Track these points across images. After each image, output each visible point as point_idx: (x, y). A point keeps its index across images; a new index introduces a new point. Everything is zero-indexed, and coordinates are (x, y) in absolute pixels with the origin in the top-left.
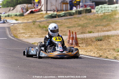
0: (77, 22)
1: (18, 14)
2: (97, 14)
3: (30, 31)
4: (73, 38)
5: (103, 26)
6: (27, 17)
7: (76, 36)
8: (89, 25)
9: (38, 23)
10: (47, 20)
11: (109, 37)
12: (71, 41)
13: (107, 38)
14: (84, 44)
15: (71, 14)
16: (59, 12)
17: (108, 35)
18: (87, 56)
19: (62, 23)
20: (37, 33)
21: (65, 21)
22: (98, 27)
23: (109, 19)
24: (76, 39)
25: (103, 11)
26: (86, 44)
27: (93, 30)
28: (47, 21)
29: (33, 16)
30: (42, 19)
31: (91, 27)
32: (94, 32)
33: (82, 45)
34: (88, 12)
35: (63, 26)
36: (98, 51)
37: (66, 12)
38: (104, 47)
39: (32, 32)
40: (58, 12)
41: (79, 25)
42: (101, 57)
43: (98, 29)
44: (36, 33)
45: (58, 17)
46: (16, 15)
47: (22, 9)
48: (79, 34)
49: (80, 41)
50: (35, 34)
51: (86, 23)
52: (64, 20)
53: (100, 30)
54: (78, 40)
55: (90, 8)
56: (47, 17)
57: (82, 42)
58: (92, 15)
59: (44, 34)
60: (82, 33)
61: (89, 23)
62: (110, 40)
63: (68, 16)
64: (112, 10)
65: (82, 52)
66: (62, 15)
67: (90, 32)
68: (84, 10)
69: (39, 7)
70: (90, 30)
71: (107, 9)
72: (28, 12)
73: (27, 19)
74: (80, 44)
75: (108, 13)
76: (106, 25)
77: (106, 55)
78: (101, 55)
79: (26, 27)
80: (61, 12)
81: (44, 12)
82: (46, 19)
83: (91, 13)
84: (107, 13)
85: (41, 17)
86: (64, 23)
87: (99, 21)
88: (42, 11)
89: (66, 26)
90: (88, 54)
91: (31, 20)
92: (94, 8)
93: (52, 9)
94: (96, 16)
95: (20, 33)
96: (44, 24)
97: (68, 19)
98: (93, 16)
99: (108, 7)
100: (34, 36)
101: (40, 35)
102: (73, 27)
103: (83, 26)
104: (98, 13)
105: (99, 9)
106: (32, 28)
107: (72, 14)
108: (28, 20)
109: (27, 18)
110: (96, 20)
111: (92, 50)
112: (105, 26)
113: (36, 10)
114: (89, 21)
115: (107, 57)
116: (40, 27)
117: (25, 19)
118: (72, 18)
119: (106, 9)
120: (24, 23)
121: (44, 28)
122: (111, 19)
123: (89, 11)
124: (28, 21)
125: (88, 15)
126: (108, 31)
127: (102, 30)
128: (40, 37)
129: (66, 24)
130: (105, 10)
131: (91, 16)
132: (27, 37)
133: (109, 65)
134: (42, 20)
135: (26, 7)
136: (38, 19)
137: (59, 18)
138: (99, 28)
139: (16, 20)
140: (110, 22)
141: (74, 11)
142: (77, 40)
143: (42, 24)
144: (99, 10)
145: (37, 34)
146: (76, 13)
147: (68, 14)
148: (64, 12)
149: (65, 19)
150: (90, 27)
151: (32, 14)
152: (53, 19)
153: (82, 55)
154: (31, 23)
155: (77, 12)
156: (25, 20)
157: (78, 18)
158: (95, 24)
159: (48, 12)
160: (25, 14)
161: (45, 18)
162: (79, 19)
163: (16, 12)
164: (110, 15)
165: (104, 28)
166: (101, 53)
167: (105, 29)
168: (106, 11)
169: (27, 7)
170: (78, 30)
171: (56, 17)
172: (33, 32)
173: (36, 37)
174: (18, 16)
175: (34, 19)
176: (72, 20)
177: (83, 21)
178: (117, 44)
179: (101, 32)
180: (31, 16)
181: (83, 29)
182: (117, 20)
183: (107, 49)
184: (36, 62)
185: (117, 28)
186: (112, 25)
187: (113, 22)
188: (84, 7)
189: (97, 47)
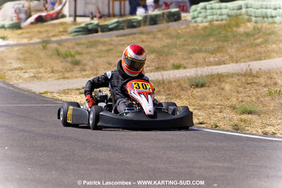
1: (7, 23)
2: (195, 24)
3: (35, 63)
5: (209, 52)
6: (28, 30)
8: (174, 50)
9: (55, 45)
10: (76, 37)
11: (220, 78)
13: (216, 81)
14: (162, 95)
15: (132, 25)
16: (106, 20)
17: (220, 73)
19: (111, 44)
20: (52, 68)
21: (119, 40)
22: (197, 54)
23: (221, 35)
25: (209, 18)
26: (168, 95)
27: (183, 62)
28: (74, 39)
29: (42, 30)
30: (63, 35)
31: (180, 54)
32: (186, 65)
33: (158, 97)
34: (173, 19)
35: (113, 51)
36: (196, 111)
37: (121, 19)
38: (209, 103)
39: (40, 68)
40: (103, 19)
41: (152, 51)
42: (203, 126)
43: (195, 60)
44: (49, 69)
45: (103, 31)
46: (3, 27)
47: (17, 11)
48: (151, 71)
50: (46, 72)
51: (168, 46)
52: (115, 39)
53: (200, 61)
55: (176, 10)
56: (75, 32)
57: (157, 89)
58: (183, 27)
59: (68, 72)
60: (158, 69)
61: (175, 46)
62: (223, 85)
63: (125, 27)
64: (228, 15)
66: (110, 27)
67: (177, 67)
68: (163, 14)
69: (57, 8)
70: (177, 62)
71: (218, 12)
72: (32, 19)
73: (28, 35)
75: (219, 22)
76: (214, 50)
77: (213, 121)
78: (201, 121)
80: (108, 19)
81: (69, 20)
82: (74, 36)
83: (180, 21)
84: (217, 21)
85: (60, 32)
86: (116, 46)
87: (198, 40)
88: (64, 16)
91: (39, 38)
92: (187, 11)
93: (87, 13)
94: (192, 29)
95: (12, 70)
96: (69, 48)
97: (125, 35)
98: (184, 28)
99: (220, 8)
100: (45, 75)
101: (58, 73)
103: (159, 53)
104: (196, 22)
105: (200, 13)
106: (40, 58)
107: (135, 24)
108: (31, 38)
109: (28, 33)
110: (191, 38)
112: (213, 52)
113: (51, 15)
114: (175, 40)
115: (217, 126)
116: (58, 55)
117: (24, 35)
118: (135, 34)
119: (214, 11)
120: (21, 45)
121: (67, 57)
122: (227, 37)
123: (176, 17)
124: (31, 42)
125: (174, 25)
126: (219, 63)
127: (206, 62)
128: (59, 79)
129: (120, 48)
130: (212, 14)
131: (180, 29)
132: (28, 78)
133: (220, 144)
134: (63, 37)
135: (26, 8)
136: (54, 36)
137: (104, 34)
138: (199, 57)
139: (3, 38)
140: (226, 44)
141: (140, 16)
143: (64, 46)
144: (200, 15)
145: (53, 72)
146: (145, 22)
147: (126, 24)
148: (115, 20)
149: (117, 36)
150: (176, 55)
151: (39, 24)
152: (90, 35)
154: (37, 46)
155: (148, 20)
156: (24, 38)
157: (148, 33)
158: (190, 48)
159: (79, 20)
161: (71, 33)
162: (151, 36)
163: (1, 19)
164: (225, 26)
165: (210, 57)
166: (202, 115)
167: (212, 59)
168: (215, 17)
169: (29, 8)
170: (149, 63)
171: (96, 31)
173: (49, 77)
174: (7, 30)
175: (44, 35)
176: (134, 38)
177: (161, 40)
178: (239, 95)
179: (202, 66)
180: (39, 27)
181: (159, 58)
182: (241, 38)
183: (216, 106)
184: (48, 137)
185: (241, 58)
186: (229, 51)
187: (232, 44)
188: (164, 7)
189: (193, 101)
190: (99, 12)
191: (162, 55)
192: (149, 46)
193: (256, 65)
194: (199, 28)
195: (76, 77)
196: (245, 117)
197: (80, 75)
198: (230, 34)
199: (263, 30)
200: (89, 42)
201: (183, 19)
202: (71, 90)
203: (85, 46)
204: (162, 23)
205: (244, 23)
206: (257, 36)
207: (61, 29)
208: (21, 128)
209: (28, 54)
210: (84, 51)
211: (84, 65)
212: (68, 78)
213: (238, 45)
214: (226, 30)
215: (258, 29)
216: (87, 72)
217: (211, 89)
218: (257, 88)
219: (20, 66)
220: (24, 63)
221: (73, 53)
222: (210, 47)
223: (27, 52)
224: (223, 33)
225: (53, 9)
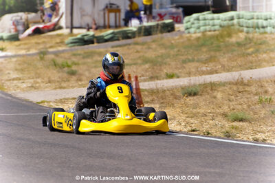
0: (141, 54)
1: (5, 35)
2: (188, 35)
3: (33, 74)
5: (202, 62)
6: (27, 41)
7: (137, 84)
8: (168, 60)
9: (52, 56)
10: (73, 48)
11: (213, 86)
13: (209, 89)
14: (156, 104)
15: (127, 36)
16: (101, 32)
17: (212, 81)
20: (49, 78)
22: (190, 64)
23: (214, 45)
24: (138, 91)
25: (202, 28)
26: (162, 103)
27: (176, 72)
28: (71, 50)
29: (40, 41)
30: (60, 46)
31: (173, 63)
32: (179, 75)
36: (188, 119)
37: (116, 30)
38: (202, 111)
39: (36, 78)
40: (98, 30)
41: (146, 61)
42: (195, 133)
43: (188, 70)
44: (46, 79)
45: (98, 42)
46: (1, 38)
47: (16, 23)
48: (145, 81)
49: (147, 96)
50: (43, 82)
51: (162, 56)
52: (111, 49)
53: (193, 70)
54: (142, 93)
55: (170, 21)
56: (72, 43)
57: (151, 98)
58: (177, 37)
59: (65, 81)
60: (152, 78)
61: (169, 56)
62: (215, 94)
63: (120, 38)
64: (221, 26)
66: (106, 38)
67: (171, 76)
68: (158, 25)
69: (54, 20)
70: (170, 71)
71: (211, 22)
72: (29, 31)
73: (26, 46)
74: (147, 102)
75: (212, 33)
77: (205, 128)
78: (194, 128)
80: (103, 30)
81: (65, 31)
82: (71, 47)
83: (174, 33)
84: (210, 31)
85: (57, 43)
87: (191, 51)
88: (60, 28)
91: (36, 49)
92: (180, 22)
93: (84, 25)
94: (185, 39)
95: (10, 80)
96: (65, 58)
97: (120, 46)
98: (178, 39)
99: (213, 19)
101: (55, 83)
102: (130, 65)
103: (153, 62)
105: (193, 23)
106: (38, 69)
107: (130, 35)
108: (28, 49)
109: (25, 44)
110: (184, 48)
111: (174, 117)
112: (206, 62)
113: (48, 27)
114: (168, 50)
115: (209, 134)
116: (55, 65)
117: (22, 46)
118: (129, 44)
119: (207, 21)
120: (19, 56)
121: (64, 67)
122: (219, 47)
123: (169, 29)
124: (28, 53)
125: (167, 36)
126: (211, 73)
127: (198, 71)
128: (55, 89)
130: (205, 25)
131: (174, 39)
132: (26, 88)
133: (212, 151)
134: (60, 49)
135: (23, 20)
136: (51, 47)
137: (100, 44)
138: (192, 66)
139: (2, 50)
140: (218, 54)
141: (135, 27)
142: (140, 96)
143: (61, 57)
144: (193, 26)
145: (50, 82)
146: (140, 33)
147: (121, 35)
148: (110, 31)
149: (113, 47)
150: (169, 64)
151: (37, 36)
152: (86, 46)
154: (35, 57)
155: (143, 31)
156: (22, 49)
157: (143, 44)
158: (183, 58)
159: (75, 31)
160: (21, 36)
161: (68, 44)
162: (146, 46)
164: (216, 37)
165: (203, 66)
166: (195, 123)
167: (204, 69)
168: (208, 28)
169: (27, 20)
170: (143, 73)
171: (93, 43)
172: (38, 77)
173: (47, 87)
174: (6, 41)
175: (41, 46)
176: (128, 48)
177: (155, 50)
178: (231, 103)
179: (195, 75)
180: (36, 39)
181: (153, 68)
182: (233, 48)
183: (208, 114)
184: (45, 144)
185: (233, 67)
186: (221, 60)
187: (224, 53)
188: (158, 18)
189: (186, 110)
190: (95, 24)
191: (156, 65)
192: (143, 56)
193: (247, 74)
194: (192, 39)
195: (73, 87)
196: (236, 124)
197: (77, 84)
198: (222, 44)
199: (255, 40)
200: (85, 53)
201: (176, 29)
202: (67, 99)
203: (81, 56)
204: (156, 34)
205: (236, 33)
206: (248, 46)
207: (58, 41)
208: (19, 136)
209: (26, 65)
210: (80, 62)
211: (81, 75)
212: (64, 88)
213: (230, 55)
214: (218, 40)
215: (250, 39)
216: (83, 82)
217: (204, 97)
218: (249, 96)
219: (18, 76)
220: (22, 73)
221: (69, 63)
222: (202, 57)
223: (25, 62)
224: (216, 43)
225: (50, 21)
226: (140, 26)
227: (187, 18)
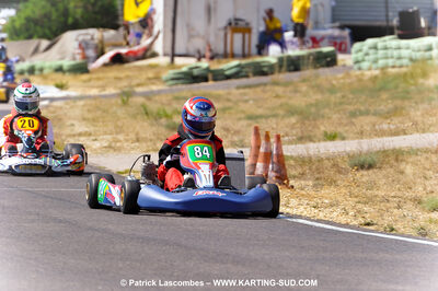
0: (283, 100)
1: (67, 63)
2: (358, 73)
3: (111, 127)
4: (268, 155)
5: (381, 115)
6: (101, 75)
7: (279, 148)
8: (327, 111)
9: (141, 100)
10: (175, 87)
11: (398, 155)
12: (260, 166)
13: (392, 160)
14: (309, 179)
15: (261, 71)
16: (219, 63)
17: (397, 147)
18: (319, 221)
19: (229, 100)
20: (137, 134)
21: (241, 94)
22: (361, 118)
23: (400, 90)
24: (281, 159)
25: (381, 63)
26: (317, 179)
27: (340, 130)
28: (171, 91)
29: (122, 75)
30: (153, 84)
31: (335, 116)
32: (345, 135)
33: (303, 182)
34: (324, 62)
35: (233, 111)
36: (359, 206)
37: (244, 62)
38: (381, 193)
39: (117, 133)
40: (215, 60)
41: (291, 112)
42: (371, 228)
43: (359, 128)
44: (132, 136)
45: (215, 79)
46: (59, 69)
47: (83, 45)
48: (290, 143)
49: (294, 168)
50: (127, 141)
51: (316, 105)
52: (235, 92)
53: (367, 128)
54: (286, 163)
55: (331, 49)
56: (173, 79)
57: (300, 170)
58: (340, 75)
60: (301, 139)
61: (328, 105)
62: (402, 166)
63: (250, 74)
64: (411, 60)
65: (302, 208)
66: (227, 73)
67: (332, 137)
68: (310, 54)
69: (145, 42)
70: (330, 129)
71: (396, 53)
72: (105, 58)
73: (100, 83)
74: (294, 177)
75: (397, 70)
76: (388, 113)
77: (387, 220)
78: (369, 220)
79: (98, 111)
80: (224, 60)
81: (163, 60)
82: (171, 85)
83: (335, 67)
84: (393, 67)
85: (149, 79)
86: (236, 103)
87: (364, 97)
88: (154, 55)
89: (243, 112)
90: (321, 214)
91: (115, 88)
92: (345, 51)
93: (192, 51)
94: (354, 79)
95: (74, 135)
96: (163, 104)
97: (249, 87)
98: (343, 78)
99: (399, 48)
101: (146, 142)
102: (267, 117)
103: (305, 116)
105: (367, 54)
107: (265, 69)
108: (103, 88)
109: (98, 79)
110: (352, 92)
111: (338, 202)
112: (388, 115)
113: (135, 53)
114: (327, 95)
115: (393, 230)
116: (147, 113)
117: (92, 83)
118: (265, 84)
119: (389, 52)
120: (90, 97)
121: (161, 118)
122: (408, 93)
123: (329, 59)
124: (103, 93)
125: (325, 72)
126: (396, 133)
127: (375, 130)
128: (147, 151)
129: (243, 106)
130: (387, 58)
131: (336, 79)
132: (100, 148)
133: (398, 257)
134: (154, 88)
135: (96, 41)
136: (138, 85)
137: (218, 83)
138: (364, 122)
139: (61, 87)
140: (406, 103)
141: (273, 57)
142: (284, 165)
143: (156, 102)
144: (367, 58)
145: (138, 140)
146: (281, 66)
147: (250, 70)
148: (235, 62)
149: (238, 88)
150: (329, 118)
151: (116, 67)
152: (196, 85)
153: (300, 217)
154: (113, 101)
155: (285, 63)
156: (93, 87)
157: (286, 84)
158: (351, 108)
159: (178, 61)
160: (93, 66)
161: (167, 81)
162: (290, 88)
163: (58, 57)
164: (405, 74)
165: (381, 123)
166: (370, 212)
167: (385, 126)
168: (390, 62)
169: (102, 42)
170: (287, 130)
171: (206, 80)
172: (120, 132)
173: (133, 149)
174: (67, 74)
175: (124, 83)
176: (264, 92)
177: (305, 95)
178: (427, 183)
179: (370, 136)
180: (116, 71)
181: (304, 123)
182: (431, 95)
183: (390, 199)
184: (132, 239)
185: (431, 125)
186: (412, 113)
187: (416, 103)
188: (310, 44)
189: (356, 191)
190: (210, 50)
191: (307, 118)
192: (287, 104)
194: (365, 78)
196: (435, 215)
198: (413, 87)
201: (340, 63)
204: (308, 69)
207: (151, 75)
208: (89, 224)
209: (99, 113)
213: (426, 106)
214: (406, 81)
217: (384, 172)
219: (87, 129)
220: (94, 126)
221: (169, 110)
222: (382, 107)
223: (98, 108)
224: (402, 85)
225: (138, 44)
226: (281, 55)
227: (357, 45)
